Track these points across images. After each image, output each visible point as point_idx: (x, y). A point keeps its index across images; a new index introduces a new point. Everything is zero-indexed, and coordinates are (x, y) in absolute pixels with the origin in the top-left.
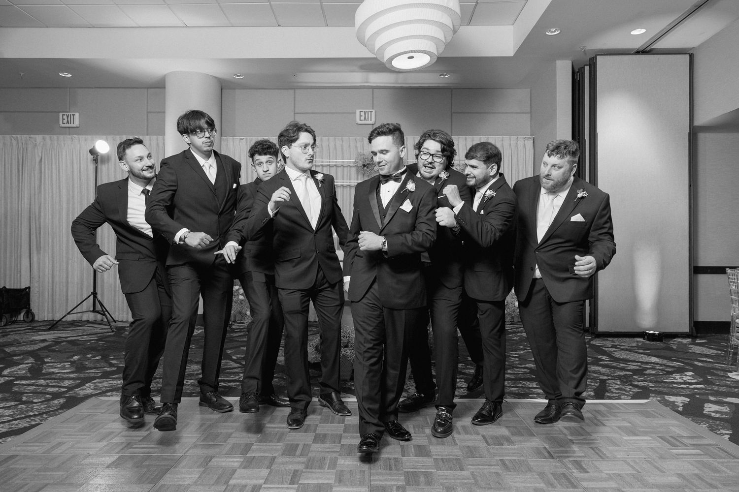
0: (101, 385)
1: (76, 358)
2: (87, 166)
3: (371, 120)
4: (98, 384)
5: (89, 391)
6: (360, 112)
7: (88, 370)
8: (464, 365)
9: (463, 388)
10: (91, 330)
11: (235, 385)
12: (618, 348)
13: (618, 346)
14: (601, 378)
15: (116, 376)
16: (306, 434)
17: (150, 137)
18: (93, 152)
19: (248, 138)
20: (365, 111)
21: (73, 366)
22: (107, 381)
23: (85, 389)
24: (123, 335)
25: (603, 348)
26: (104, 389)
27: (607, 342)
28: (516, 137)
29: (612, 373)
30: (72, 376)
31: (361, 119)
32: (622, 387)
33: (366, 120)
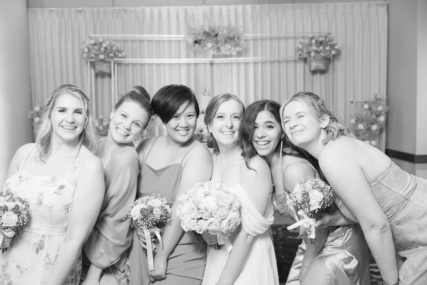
19: (60, 9)
28: (367, 3)
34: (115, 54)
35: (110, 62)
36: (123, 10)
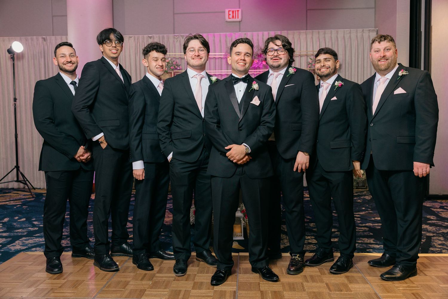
0: (27, 242)
1: (6, 220)
2: (6, 62)
3: (238, 18)
4: (24, 241)
5: (18, 247)
6: (229, 11)
7: (16, 230)
8: (315, 224)
9: (313, 244)
10: (16, 196)
11: (131, 242)
12: (445, 209)
13: (445, 207)
14: (427, 235)
15: (38, 235)
16: (187, 282)
17: (56, 37)
18: (10, 51)
19: (136, 36)
20: (233, 10)
21: (5, 227)
22: (31, 239)
23: (15, 245)
24: (42, 201)
25: (433, 209)
26: (30, 245)
27: (437, 204)
28: (361, 30)
29: (437, 231)
30: (4, 234)
31: (230, 17)
32: (444, 242)
33: (234, 18)
34: (175, 67)
35: (171, 73)
36: (181, 36)
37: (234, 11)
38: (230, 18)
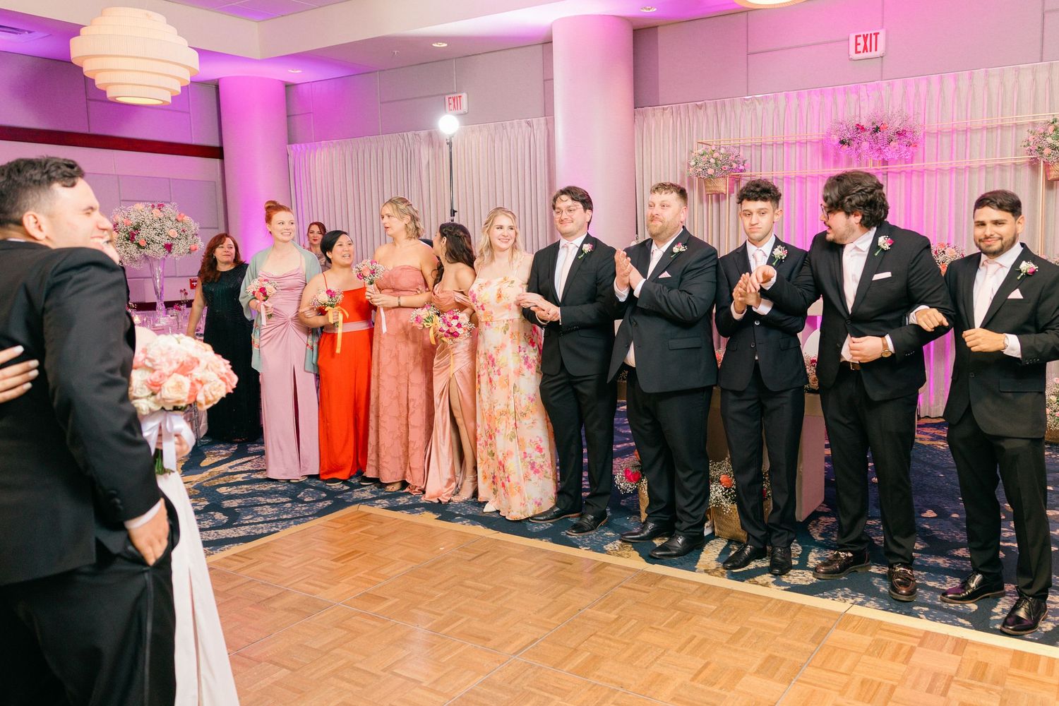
3: (876, 50)
20: (866, 33)
31: (858, 50)
33: (867, 51)
36: (757, 99)
37: (867, 35)
38: (860, 52)
